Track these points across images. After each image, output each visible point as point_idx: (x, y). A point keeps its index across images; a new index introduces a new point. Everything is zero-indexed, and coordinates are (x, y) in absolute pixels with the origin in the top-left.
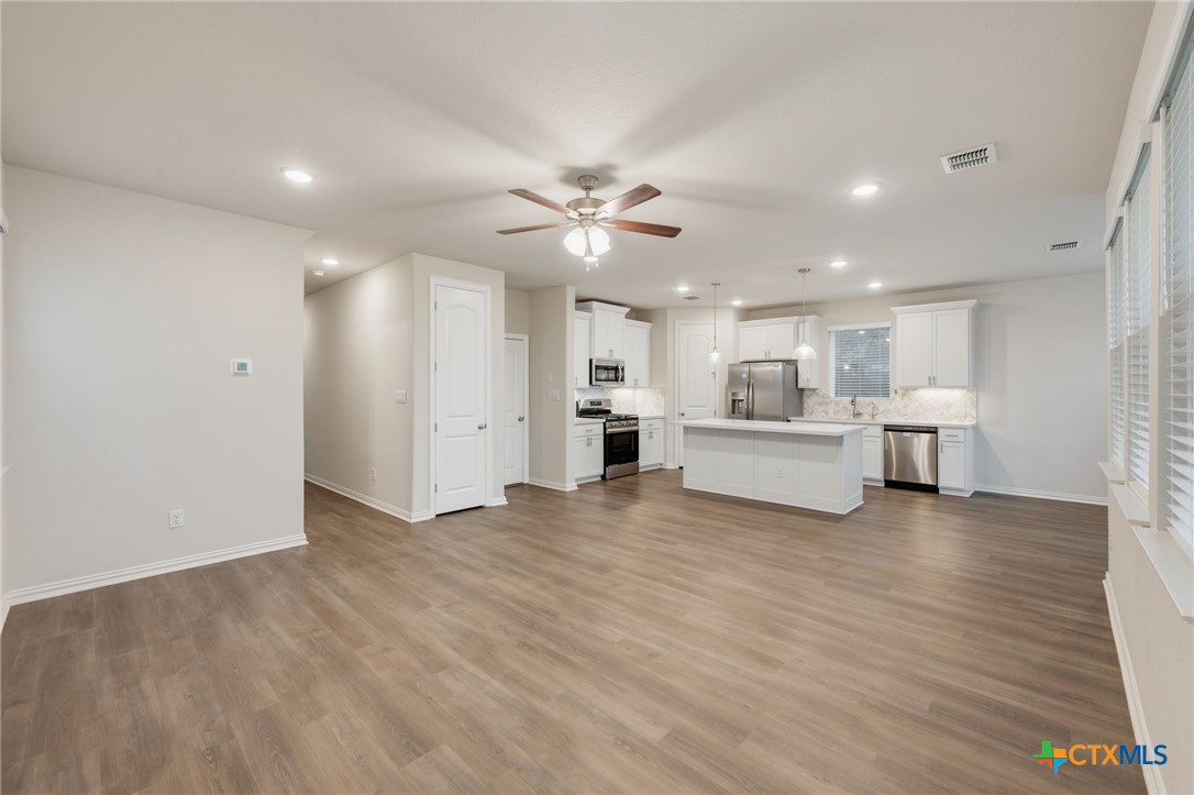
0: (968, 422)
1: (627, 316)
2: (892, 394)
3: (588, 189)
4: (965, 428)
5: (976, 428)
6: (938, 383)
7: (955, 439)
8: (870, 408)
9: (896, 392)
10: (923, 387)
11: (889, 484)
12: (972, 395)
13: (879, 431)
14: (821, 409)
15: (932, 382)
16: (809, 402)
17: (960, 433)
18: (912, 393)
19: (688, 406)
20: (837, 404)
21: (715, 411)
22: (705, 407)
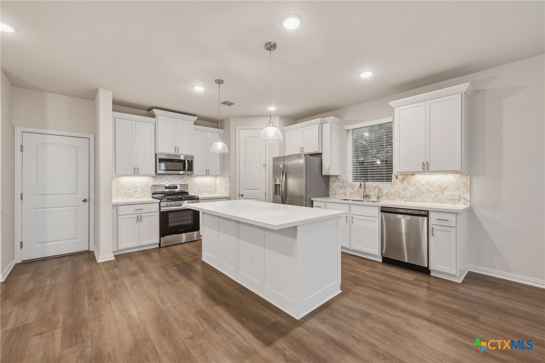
0: (461, 206)
1: (195, 124)
2: (394, 179)
4: (456, 213)
5: (470, 210)
6: (431, 169)
7: (446, 224)
8: (376, 191)
9: (397, 177)
10: (419, 172)
11: (386, 261)
12: (466, 179)
13: (376, 212)
14: (341, 191)
15: (426, 168)
16: (334, 186)
17: (451, 217)
18: (410, 177)
19: (246, 189)
20: (352, 187)
21: (266, 193)
22: (259, 189)
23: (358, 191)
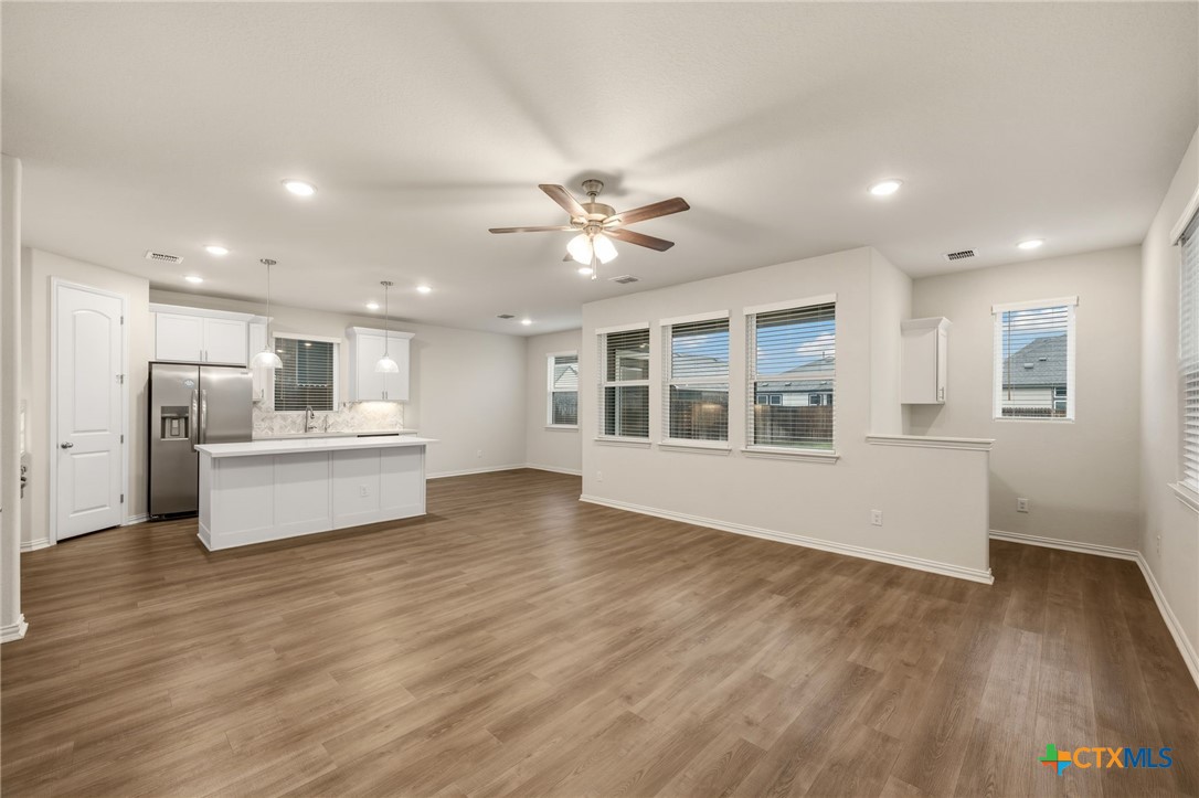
2: (340, 407)
3: (593, 194)
9: (345, 405)
14: (265, 425)
18: (358, 405)
19: (75, 432)
20: (284, 418)
21: (122, 437)
22: (105, 430)
23: (294, 423)
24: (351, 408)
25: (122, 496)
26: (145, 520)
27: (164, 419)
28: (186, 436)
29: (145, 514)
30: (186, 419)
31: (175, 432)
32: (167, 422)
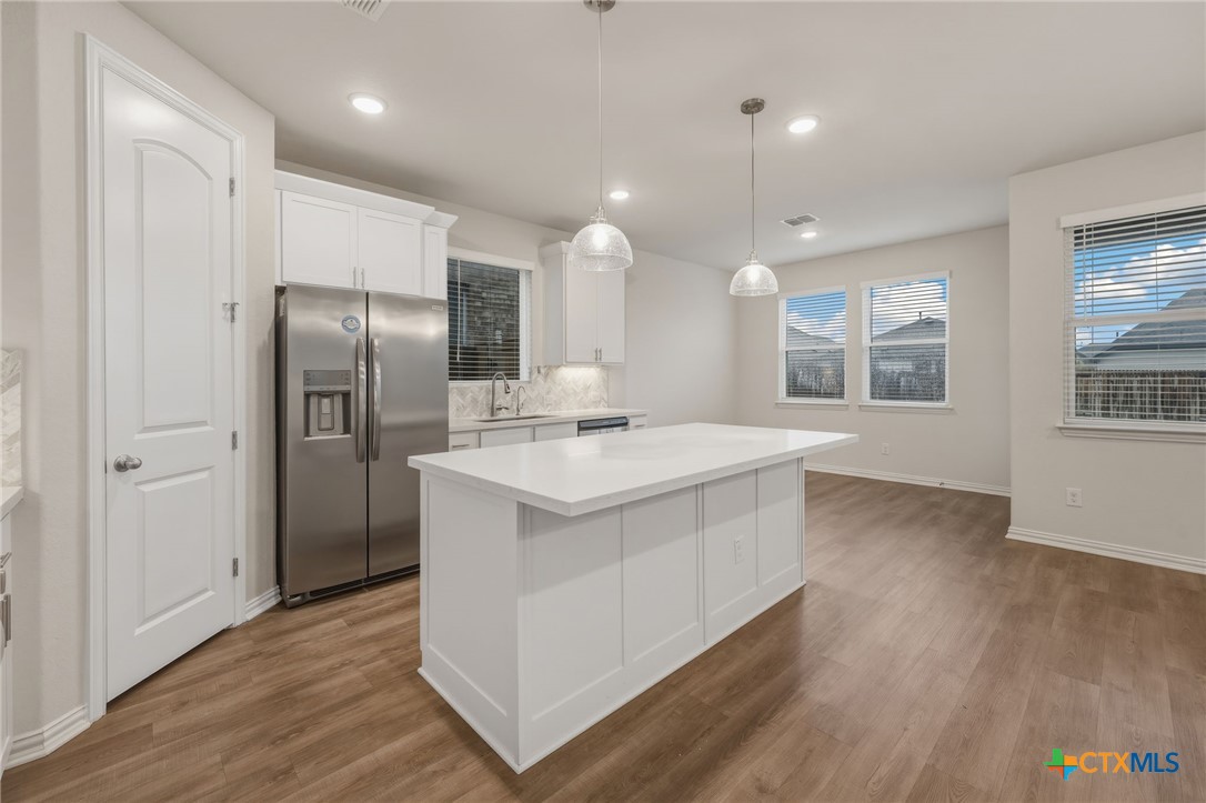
2: (523, 374)
9: (539, 371)
12: (604, 375)
15: (599, 357)
18: (556, 371)
19: (146, 429)
20: (462, 393)
21: (234, 435)
22: (204, 423)
23: (475, 401)
24: (546, 375)
25: (235, 562)
26: (273, 602)
27: (307, 396)
28: (347, 430)
29: (272, 591)
30: (346, 395)
31: (326, 424)
32: (314, 400)
